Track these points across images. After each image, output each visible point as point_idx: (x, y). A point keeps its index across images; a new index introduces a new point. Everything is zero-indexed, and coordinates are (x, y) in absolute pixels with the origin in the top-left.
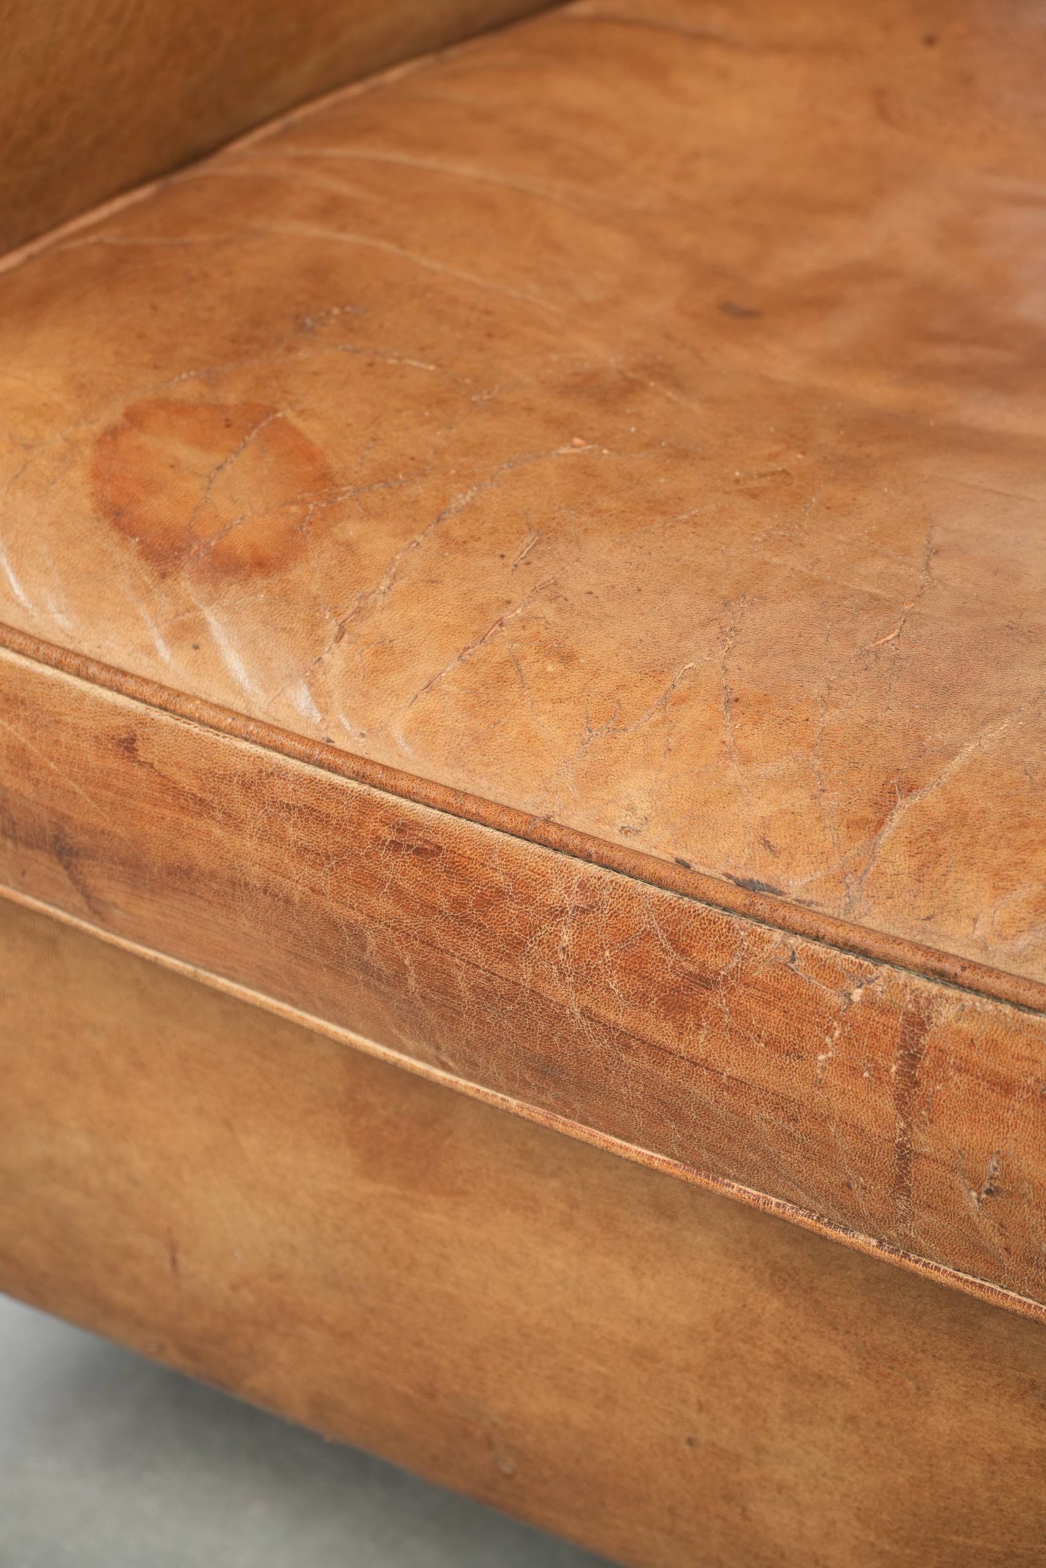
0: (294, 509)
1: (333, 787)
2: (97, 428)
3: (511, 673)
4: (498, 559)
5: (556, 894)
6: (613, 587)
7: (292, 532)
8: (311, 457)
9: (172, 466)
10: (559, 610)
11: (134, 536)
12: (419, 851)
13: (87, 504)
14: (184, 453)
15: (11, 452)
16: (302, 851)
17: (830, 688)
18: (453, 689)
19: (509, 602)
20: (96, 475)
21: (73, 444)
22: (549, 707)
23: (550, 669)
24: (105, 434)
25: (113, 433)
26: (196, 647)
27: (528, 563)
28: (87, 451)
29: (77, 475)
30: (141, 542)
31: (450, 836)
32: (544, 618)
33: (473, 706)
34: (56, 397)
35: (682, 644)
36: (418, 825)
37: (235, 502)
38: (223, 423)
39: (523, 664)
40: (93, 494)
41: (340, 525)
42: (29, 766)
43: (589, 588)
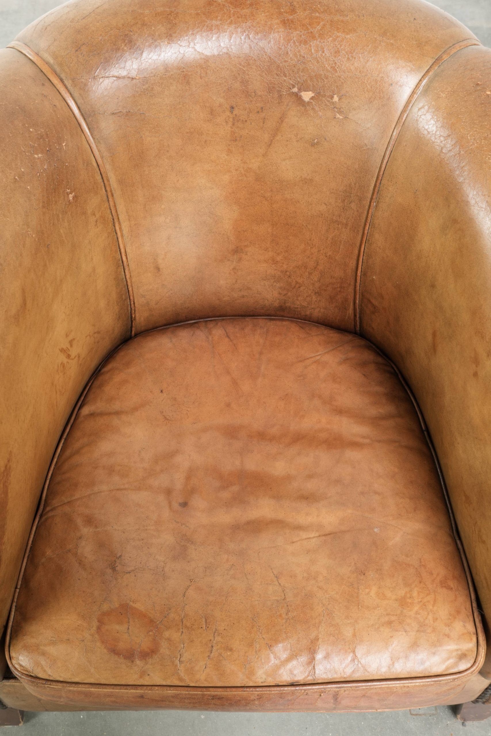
0: (151, 633)
1: (194, 694)
2: (95, 628)
3: (221, 658)
4: (201, 629)
5: (252, 697)
6: (228, 625)
7: (154, 640)
8: (145, 616)
9: (118, 632)
10: (222, 637)
11: (120, 655)
12: (218, 699)
13: (105, 651)
14: (117, 627)
15: (80, 644)
16: (190, 703)
17: (286, 634)
18: (211, 666)
19: (211, 640)
20: (103, 642)
21: (92, 635)
22: (233, 663)
23: (229, 654)
24: (97, 629)
25: (99, 628)
26: (149, 675)
27: (208, 627)
28: (97, 636)
29: (98, 644)
30: (123, 656)
31: (225, 695)
32: (220, 641)
33: (217, 668)
34: (80, 622)
35: (251, 635)
36: (217, 695)
37: (137, 637)
38: (120, 614)
39: (222, 654)
40: (105, 648)
41: (163, 634)
42: (117, 702)
43: (224, 628)
